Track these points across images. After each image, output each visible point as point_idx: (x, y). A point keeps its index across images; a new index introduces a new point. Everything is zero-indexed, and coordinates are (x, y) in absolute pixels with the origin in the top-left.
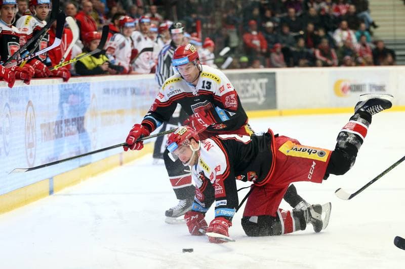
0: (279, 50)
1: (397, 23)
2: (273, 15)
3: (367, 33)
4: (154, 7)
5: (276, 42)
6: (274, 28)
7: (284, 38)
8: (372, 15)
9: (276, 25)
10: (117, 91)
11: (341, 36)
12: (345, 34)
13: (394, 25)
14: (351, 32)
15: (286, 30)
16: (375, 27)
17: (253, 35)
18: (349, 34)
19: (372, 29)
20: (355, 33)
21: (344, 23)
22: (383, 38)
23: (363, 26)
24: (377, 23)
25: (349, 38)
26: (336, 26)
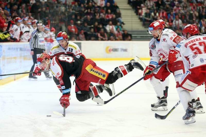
0: (83, 33)
1: (133, 23)
2: (81, 18)
3: (120, 27)
4: (30, 14)
5: (82, 29)
6: (81, 24)
7: (85, 28)
8: (122, 19)
9: (82, 23)
10: (13, 49)
11: (109, 28)
12: (111, 27)
13: (132, 24)
14: (114, 26)
15: (86, 25)
16: (124, 24)
17: (72, 27)
18: (113, 27)
19: (122, 25)
20: (115, 27)
21: (111, 22)
22: (127, 29)
23: (119, 24)
24: (124, 23)
25: (113, 29)
26: (107, 23)
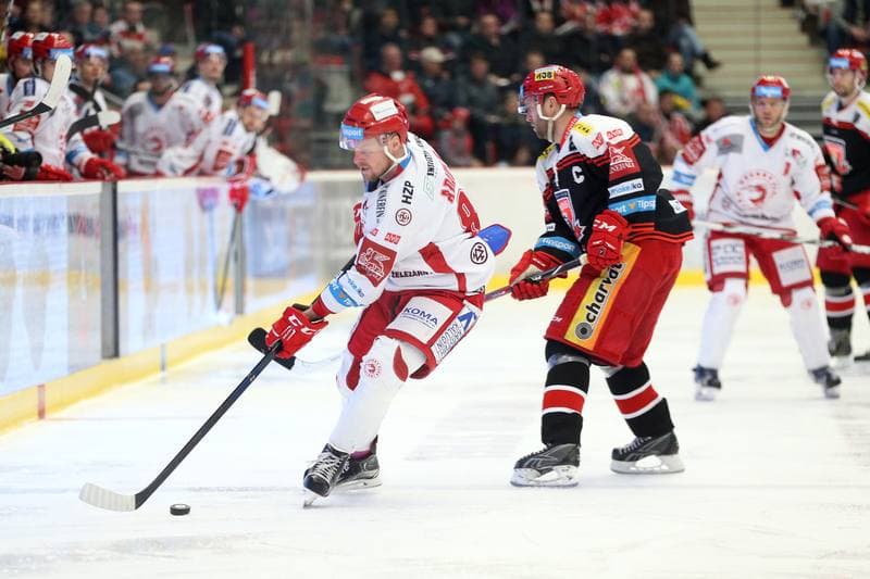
1: (764, 54)
2: (443, 28)
3: (686, 81)
6: (445, 65)
7: (474, 91)
8: (701, 34)
9: (451, 56)
10: (31, 225)
11: (621, 87)
12: (631, 82)
13: (757, 61)
15: (480, 66)
18: (641, 83)
19: (700, 68)
21: (629, 55)
22: (729, 94)
23: (676, 60)
25: (641, 91)
26: (605, 58)
